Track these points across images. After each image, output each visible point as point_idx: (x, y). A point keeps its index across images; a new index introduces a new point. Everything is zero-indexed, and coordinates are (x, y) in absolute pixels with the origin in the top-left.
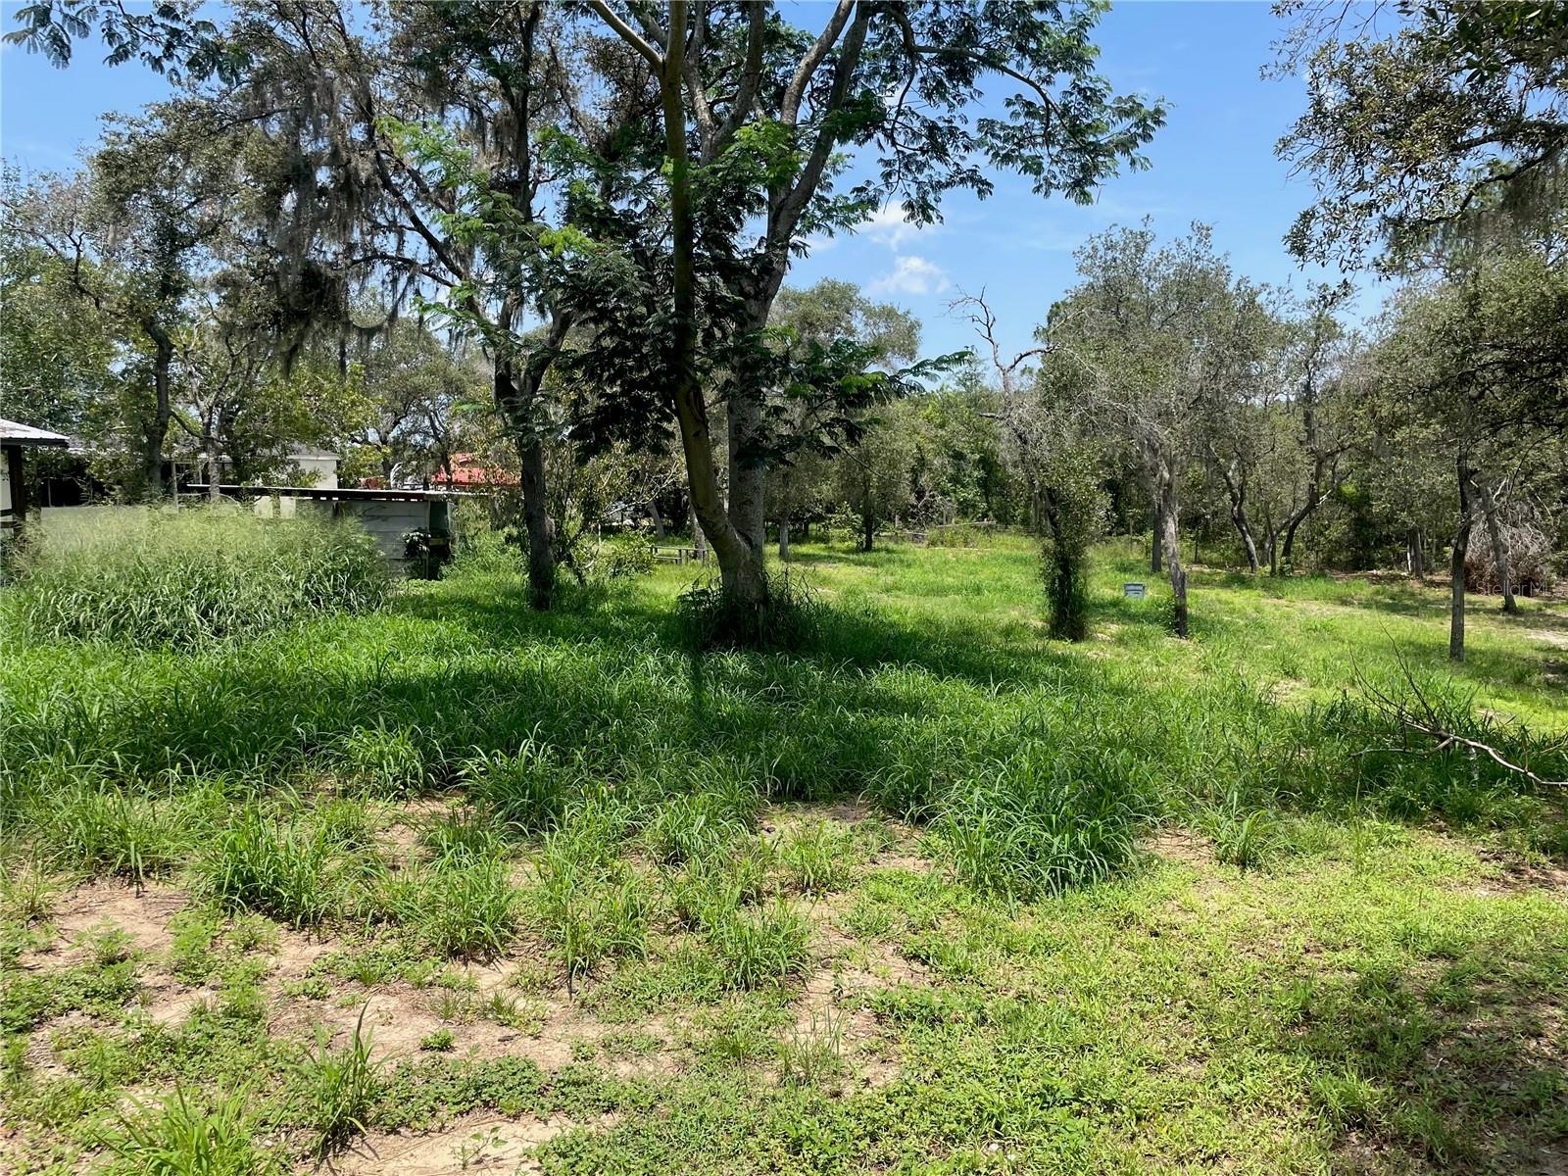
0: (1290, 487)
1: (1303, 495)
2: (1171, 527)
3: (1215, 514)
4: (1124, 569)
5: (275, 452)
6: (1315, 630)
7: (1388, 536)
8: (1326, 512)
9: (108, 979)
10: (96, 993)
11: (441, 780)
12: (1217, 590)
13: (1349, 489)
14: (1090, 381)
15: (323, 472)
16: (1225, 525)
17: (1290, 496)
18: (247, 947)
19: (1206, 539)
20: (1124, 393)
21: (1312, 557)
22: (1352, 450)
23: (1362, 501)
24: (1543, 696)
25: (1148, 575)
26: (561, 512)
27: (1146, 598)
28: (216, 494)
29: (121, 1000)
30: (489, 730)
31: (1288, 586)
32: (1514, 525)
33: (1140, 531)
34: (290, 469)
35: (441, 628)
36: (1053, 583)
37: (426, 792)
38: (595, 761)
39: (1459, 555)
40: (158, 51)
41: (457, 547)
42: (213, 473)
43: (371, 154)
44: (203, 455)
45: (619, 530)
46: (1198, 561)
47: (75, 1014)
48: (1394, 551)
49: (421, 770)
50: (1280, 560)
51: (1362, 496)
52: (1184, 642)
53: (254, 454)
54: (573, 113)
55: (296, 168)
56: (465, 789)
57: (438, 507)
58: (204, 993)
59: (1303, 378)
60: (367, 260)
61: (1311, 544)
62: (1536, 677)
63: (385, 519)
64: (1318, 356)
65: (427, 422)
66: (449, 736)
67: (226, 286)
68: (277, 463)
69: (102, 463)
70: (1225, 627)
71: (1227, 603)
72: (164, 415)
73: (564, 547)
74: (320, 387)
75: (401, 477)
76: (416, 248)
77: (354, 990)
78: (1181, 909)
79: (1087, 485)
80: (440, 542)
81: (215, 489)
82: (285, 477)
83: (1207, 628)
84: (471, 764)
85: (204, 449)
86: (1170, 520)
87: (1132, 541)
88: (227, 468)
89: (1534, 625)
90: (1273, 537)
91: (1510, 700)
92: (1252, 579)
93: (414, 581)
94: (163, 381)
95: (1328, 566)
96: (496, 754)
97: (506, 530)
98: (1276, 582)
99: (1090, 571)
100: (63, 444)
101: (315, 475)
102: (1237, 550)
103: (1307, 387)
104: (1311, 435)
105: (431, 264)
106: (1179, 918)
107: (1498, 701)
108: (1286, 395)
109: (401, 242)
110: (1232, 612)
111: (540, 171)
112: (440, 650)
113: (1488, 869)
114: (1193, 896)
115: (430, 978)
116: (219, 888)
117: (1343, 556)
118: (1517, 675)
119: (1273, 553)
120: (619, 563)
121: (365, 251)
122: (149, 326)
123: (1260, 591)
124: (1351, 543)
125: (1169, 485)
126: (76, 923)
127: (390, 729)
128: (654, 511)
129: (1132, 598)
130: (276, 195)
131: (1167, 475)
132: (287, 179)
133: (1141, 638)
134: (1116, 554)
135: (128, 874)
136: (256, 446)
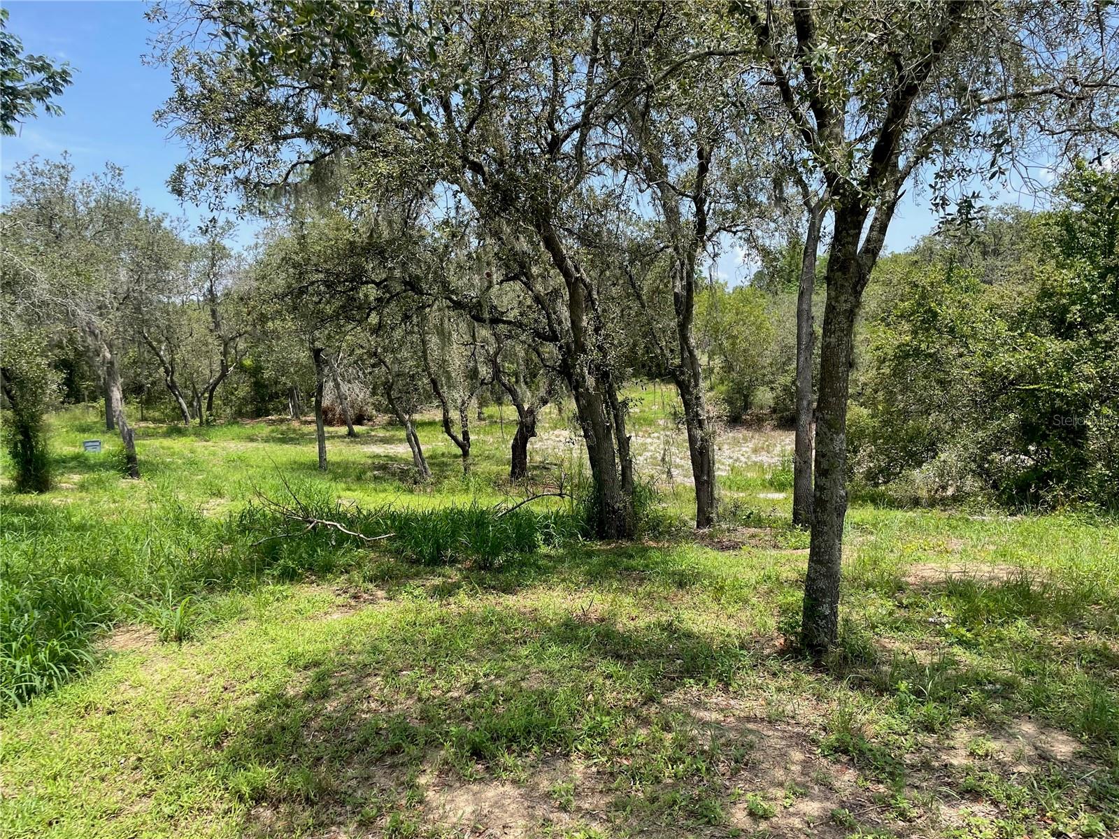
0: (207, 362)
1: (217, 367)
2: (117, 394)
3: (153, 383)
4: (83, 429)
6: (234, 461)
7: (276, 393)
8: (235, 378)
12: (161, 440)
13: (248, 362)
14: (30, 280)
16: (163, 391)
17: (208, 368)
19: (148, 403)
20: (62, 290)
21: (228, 410)
22: (246, 335)
23: (256, 371)
24: (372, 485)
25: (103, 432)
27: (103, 452)
31: (212, 432)
32: (349, 382)
33: (94, 399)
36: (16, 445)
39: (318, 402)
46: (144, 419)
48: (281, 403)
50: (205, 413)
51: (257, 367)
52: (135, 481)
59: (207, 285)
61: (226, 402)
62: (369, 474)
64: (216, 269)
70: (167, 466)
71: (169, 448)
78: (132, 687)
79: (38, 365)
83: (153, 469)
86: (115, 389)
87: (88, 407)
89: (365, 443)
90: (199, 398)
91: (354, 491)
92: (187, 430)
95: (239, 415)
98: (204, 430)
99: (48, 435)
102: (174, 409)
103: (210, 291)
104: (217, 325)
106: (131, 694)
107: (348, 492)
108: (196, 296)
110: (173, 454)
113: (339, 601)
114: (142, 675)
117: (249, 408)
118: (356, 475)
119: (200, 409)
123: (193, 438)
124: (253, 399)
125: (112, 363)
129: (90, 453)
131: (108, 355)
133: (99, 483)
134: (76, 418)
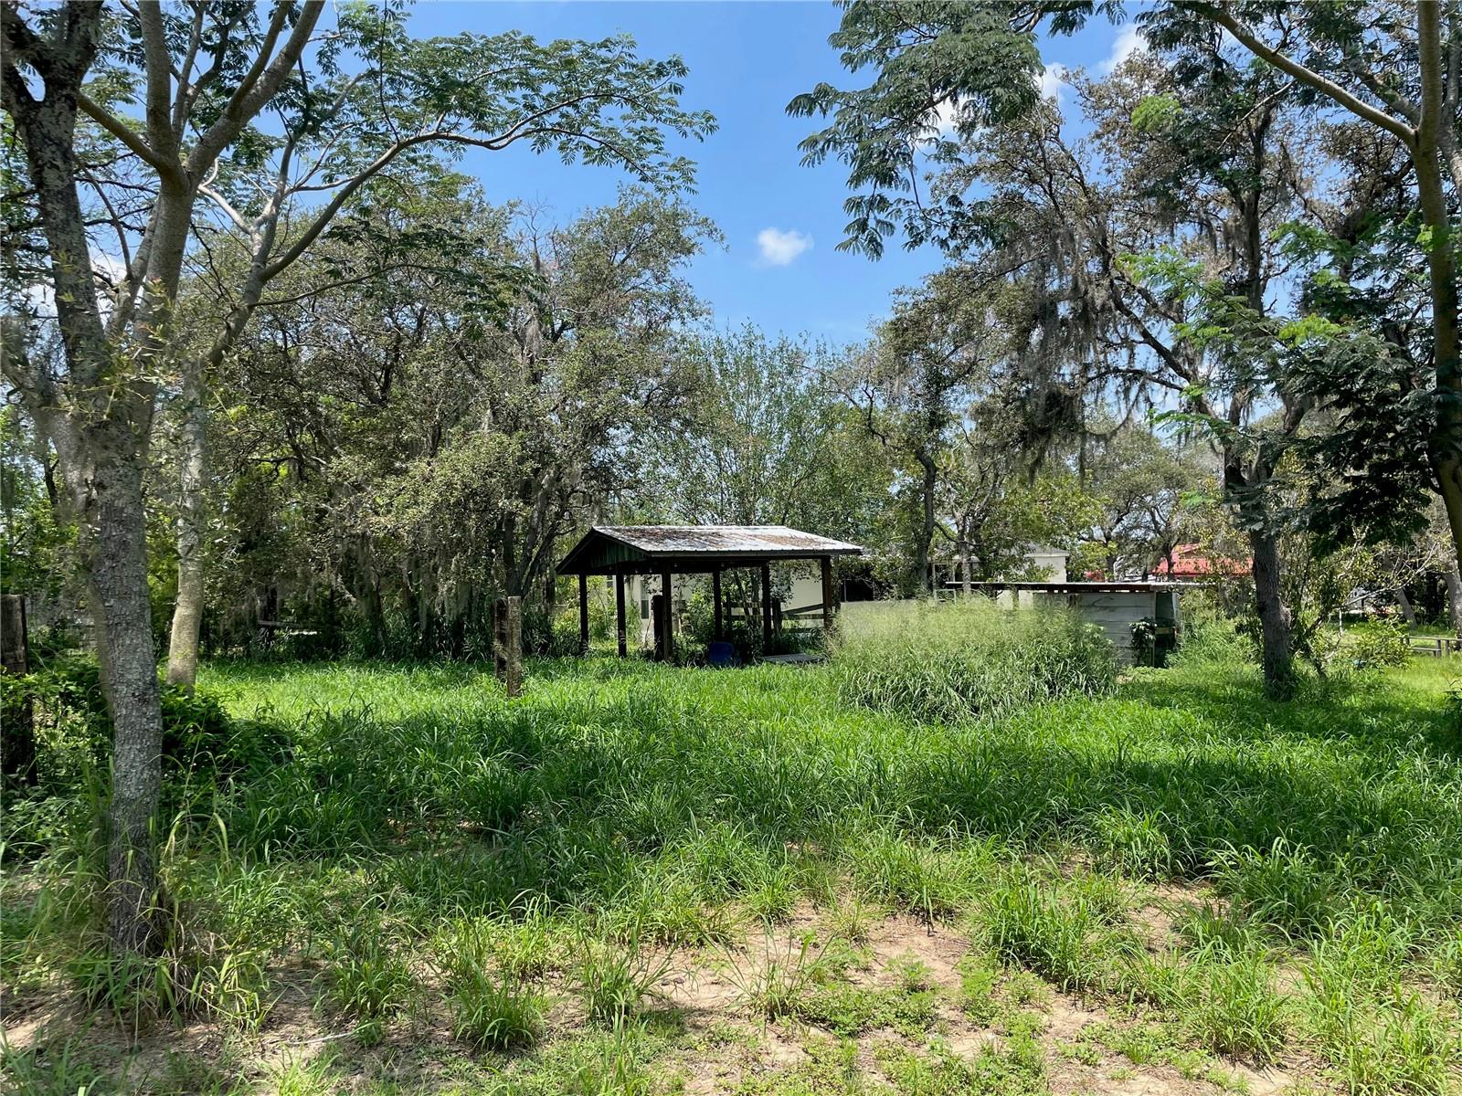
5: (1013, 551)
9: (912, 1005)
10: (904, 1015)
11: (1190, 869)
15: (1056, 567)
18: (1022, 1000)
26: (1296, 600)
28: (968, 589)
29: (924, 1026)
30: (1237, 824)
34: (1026, 566)
35: (1177, 716)
37: (1176, 878)
38: (1359, 870)
40: (944, 234)
41: (1182, 637)
42: (966, 571)
43: (1106, 282)
44: (957, 557)
45: (1364, 618)
47: (889, 1030)
49: (1169, 856)
53: (996, 554)
54: (1306, 204)
55: (1043, 307)
56: (1214, 881)
57: (1163, 597)
58: (989, 1035)
60: (1100, 376)
63: (1112, 609)
65: (1148, 518)
66: (1195, 825)
67: (982, 414)
68: (1018, 562)
69: (883, 565)
72: (930, 526)
73: (1300, 637)
74: (1053, 493)
75: (1124, 569)
76: (1146, 358)
77: (1121, 1065)
80: (1166, 631)
81: (967, 585)
82: (1022, 573)
84: (1222, 856)
85: (958, 552)
88: (975, 567)
93: (1141, 668)
94: (929, 497)
96: (1246, 850)
97: (1237, 619)
100: (858, 552)
101: (1049, 569)
105: (1160, 370)
109: (1132, 356)
111: (1270, 267)
112: (1178, 737)
115: (1197, 1071)
116: (996, 939)
120: (1366, 654)
121: (1099, 368)
122: (920, 455)
126: (883, 949)
127: (1135, 811)
128: (1403, 598)
130: (1026, 332)
132: (1035, 317)
135: (922, 915)
136: (998, 547)
